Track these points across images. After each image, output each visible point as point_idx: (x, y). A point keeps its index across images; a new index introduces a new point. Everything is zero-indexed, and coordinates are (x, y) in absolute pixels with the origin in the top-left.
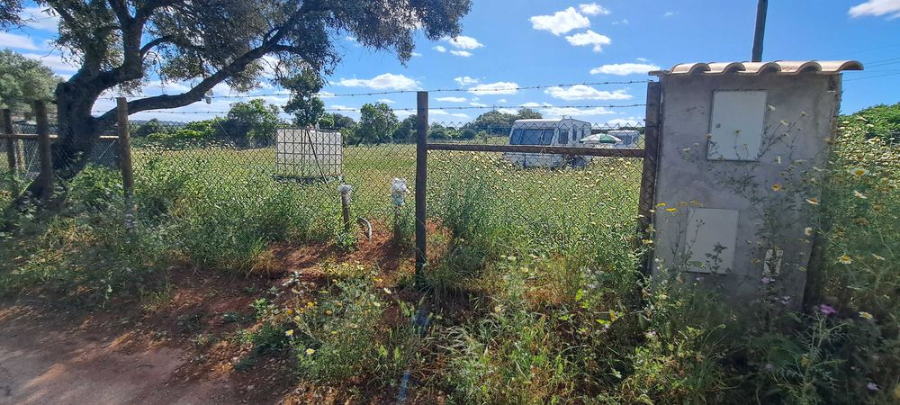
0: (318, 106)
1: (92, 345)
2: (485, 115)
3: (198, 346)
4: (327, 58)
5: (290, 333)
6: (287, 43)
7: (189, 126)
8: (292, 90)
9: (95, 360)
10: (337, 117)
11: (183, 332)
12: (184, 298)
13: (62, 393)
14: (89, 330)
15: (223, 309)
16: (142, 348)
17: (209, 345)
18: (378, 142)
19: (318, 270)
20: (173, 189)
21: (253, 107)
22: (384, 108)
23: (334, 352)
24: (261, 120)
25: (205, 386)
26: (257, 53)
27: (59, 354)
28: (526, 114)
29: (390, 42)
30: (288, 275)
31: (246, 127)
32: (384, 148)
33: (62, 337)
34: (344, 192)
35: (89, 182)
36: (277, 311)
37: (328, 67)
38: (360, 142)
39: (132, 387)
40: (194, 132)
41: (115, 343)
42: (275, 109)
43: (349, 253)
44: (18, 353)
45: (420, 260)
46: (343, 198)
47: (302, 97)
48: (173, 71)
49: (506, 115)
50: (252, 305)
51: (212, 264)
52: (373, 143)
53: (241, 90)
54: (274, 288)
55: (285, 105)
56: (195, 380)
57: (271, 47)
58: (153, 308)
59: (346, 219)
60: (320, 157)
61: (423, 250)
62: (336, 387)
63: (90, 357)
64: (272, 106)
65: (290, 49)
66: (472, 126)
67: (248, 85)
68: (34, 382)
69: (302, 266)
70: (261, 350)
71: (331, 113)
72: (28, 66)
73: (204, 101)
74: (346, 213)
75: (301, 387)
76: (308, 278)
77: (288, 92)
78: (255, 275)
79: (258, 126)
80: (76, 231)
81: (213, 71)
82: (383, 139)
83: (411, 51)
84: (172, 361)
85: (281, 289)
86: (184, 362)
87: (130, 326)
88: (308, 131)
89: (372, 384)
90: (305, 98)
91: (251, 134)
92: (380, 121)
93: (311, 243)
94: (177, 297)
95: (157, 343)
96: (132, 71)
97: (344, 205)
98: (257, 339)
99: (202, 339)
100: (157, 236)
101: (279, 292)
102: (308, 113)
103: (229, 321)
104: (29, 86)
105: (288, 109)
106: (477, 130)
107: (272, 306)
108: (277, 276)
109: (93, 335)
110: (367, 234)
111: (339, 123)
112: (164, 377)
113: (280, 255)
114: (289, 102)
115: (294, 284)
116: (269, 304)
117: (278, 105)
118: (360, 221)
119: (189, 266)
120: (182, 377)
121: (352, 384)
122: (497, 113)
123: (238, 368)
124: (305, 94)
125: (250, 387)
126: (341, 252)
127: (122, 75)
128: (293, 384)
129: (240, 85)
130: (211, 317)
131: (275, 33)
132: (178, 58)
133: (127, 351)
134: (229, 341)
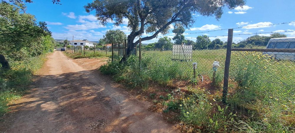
0: (183, 37)
1: (133, 96)
2: (251, 37)
3: (154, 103)
4: (191, 22)
5: (181, 105)
6: (179, 19)
7: (149, 45)
8: (175, 33)
9: (133, 100)
10: (188, 41)
11: (151, 98)
12: (151, 89)
13: (128, 105)
14: (132, 93)
15: (160, 94)
16: (142, 100)
17: (157, 103)
18: (202, 49)
19: (186, 88)
20: (148, 61)
21: (164, 39)
22: (205, 37)
23: (195, 115)
24: (166, 42)
25: (156, 114)
26: (170, 23)
27: (127, 96)
28: (277, 35)
29: (213, 13)
30: (177, 89)
31: (162, 45)
32: (204, 51)
33: (128, 93)
34: (194, 65)
35: (132, 58)
36: (174, 98)
37: (190, 24)
38: (196, 49)
39: (141, 109)
40: (150, 47)
41: (137, 97)
42: (170, 39)
43: (195, 85)
44: (121, 94)
45: (225, 92)
46: (194, 67)
47: (178, 35)
48: (148, 31)
49: (263, 37)
50: (167, 95)
51: (157, 82)
52: (200, 49)
53: (164, 34)
54: (173, 91)
55: (173, 38)
56: (154, 111)
57: (173, 20)
58: (144, 90)
59: (194, 74)
60: (185, 53)
61: (226, 89)
62: (192, 127)
63: (133, 99)
64: (169, 38)
65: (179, 20)
66: (244, 42)
67: (166, 32)
68: (124, 101)
69: (181, 86)
70: (170, 108)
71: (186, 40)
72: (121, 32)
73: (156, 38)
74: (194, 72)
75: (181, 123)
76: (183, 91)
77: (174, 34)
78: (168, 87)
79: (165, 45)
80: (129, 69)
81: (158, 29)
82: (204, 48)
83: (221, 15)
84: (149, 105)
85: (175, 92)
86: (151, 106)
87: (140, 94)
88: (182, 45)
89: (206, 131)
90: (179, 35)
91: (163, 47)
92: (204, 41)
93: (183, 80)
94: (149, 89)
95: (145, 99)
96: (142, 31)
97: (194, 69)
98: (169, 105)
99: (155, 101)
100: (145, 72)
101: (174, 93)
102: (180, 40)
103: (161, 98)
104: (121, 37)
105: (174, 39)
106: (247, 44)
107: (172, 97)
108: (174, 88)
109: (133, 94)
110: (202, 80)
111: (189, 43)
112: (147, 108)
113: (174, 82)
114: (174, 37)
115: (179, 91)
116: (172, 96)
117: (171, 38)
118: (199, 75)
119: (152, 81)
120: (151, 109)
121: (198, 128)
122: (258, 36)
123: (164, 112)
124: (179, 34)
125: (167, 118)
126: (193, 84)
127: (140, 32)
128: (179, 121)
129: (163, 33)
130: (157, 96)
131: (175, 16)
132: (150, 27)
133: (139, 99)
134: (161, 104)
